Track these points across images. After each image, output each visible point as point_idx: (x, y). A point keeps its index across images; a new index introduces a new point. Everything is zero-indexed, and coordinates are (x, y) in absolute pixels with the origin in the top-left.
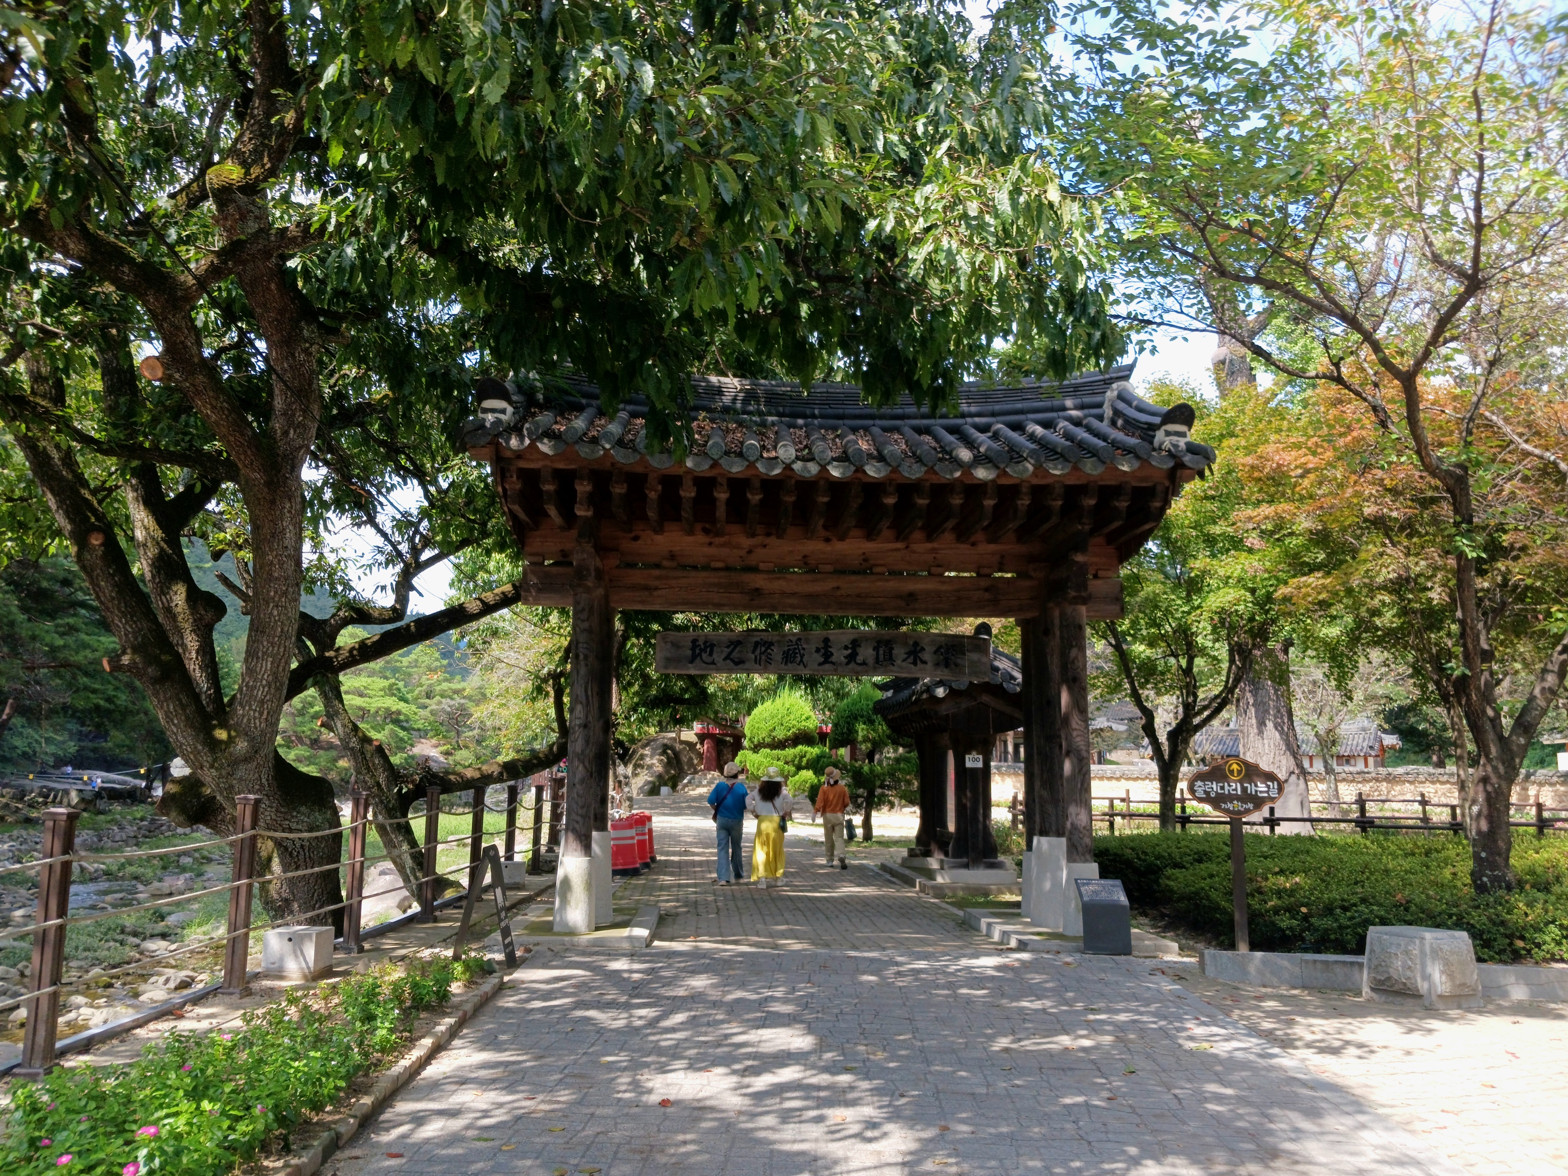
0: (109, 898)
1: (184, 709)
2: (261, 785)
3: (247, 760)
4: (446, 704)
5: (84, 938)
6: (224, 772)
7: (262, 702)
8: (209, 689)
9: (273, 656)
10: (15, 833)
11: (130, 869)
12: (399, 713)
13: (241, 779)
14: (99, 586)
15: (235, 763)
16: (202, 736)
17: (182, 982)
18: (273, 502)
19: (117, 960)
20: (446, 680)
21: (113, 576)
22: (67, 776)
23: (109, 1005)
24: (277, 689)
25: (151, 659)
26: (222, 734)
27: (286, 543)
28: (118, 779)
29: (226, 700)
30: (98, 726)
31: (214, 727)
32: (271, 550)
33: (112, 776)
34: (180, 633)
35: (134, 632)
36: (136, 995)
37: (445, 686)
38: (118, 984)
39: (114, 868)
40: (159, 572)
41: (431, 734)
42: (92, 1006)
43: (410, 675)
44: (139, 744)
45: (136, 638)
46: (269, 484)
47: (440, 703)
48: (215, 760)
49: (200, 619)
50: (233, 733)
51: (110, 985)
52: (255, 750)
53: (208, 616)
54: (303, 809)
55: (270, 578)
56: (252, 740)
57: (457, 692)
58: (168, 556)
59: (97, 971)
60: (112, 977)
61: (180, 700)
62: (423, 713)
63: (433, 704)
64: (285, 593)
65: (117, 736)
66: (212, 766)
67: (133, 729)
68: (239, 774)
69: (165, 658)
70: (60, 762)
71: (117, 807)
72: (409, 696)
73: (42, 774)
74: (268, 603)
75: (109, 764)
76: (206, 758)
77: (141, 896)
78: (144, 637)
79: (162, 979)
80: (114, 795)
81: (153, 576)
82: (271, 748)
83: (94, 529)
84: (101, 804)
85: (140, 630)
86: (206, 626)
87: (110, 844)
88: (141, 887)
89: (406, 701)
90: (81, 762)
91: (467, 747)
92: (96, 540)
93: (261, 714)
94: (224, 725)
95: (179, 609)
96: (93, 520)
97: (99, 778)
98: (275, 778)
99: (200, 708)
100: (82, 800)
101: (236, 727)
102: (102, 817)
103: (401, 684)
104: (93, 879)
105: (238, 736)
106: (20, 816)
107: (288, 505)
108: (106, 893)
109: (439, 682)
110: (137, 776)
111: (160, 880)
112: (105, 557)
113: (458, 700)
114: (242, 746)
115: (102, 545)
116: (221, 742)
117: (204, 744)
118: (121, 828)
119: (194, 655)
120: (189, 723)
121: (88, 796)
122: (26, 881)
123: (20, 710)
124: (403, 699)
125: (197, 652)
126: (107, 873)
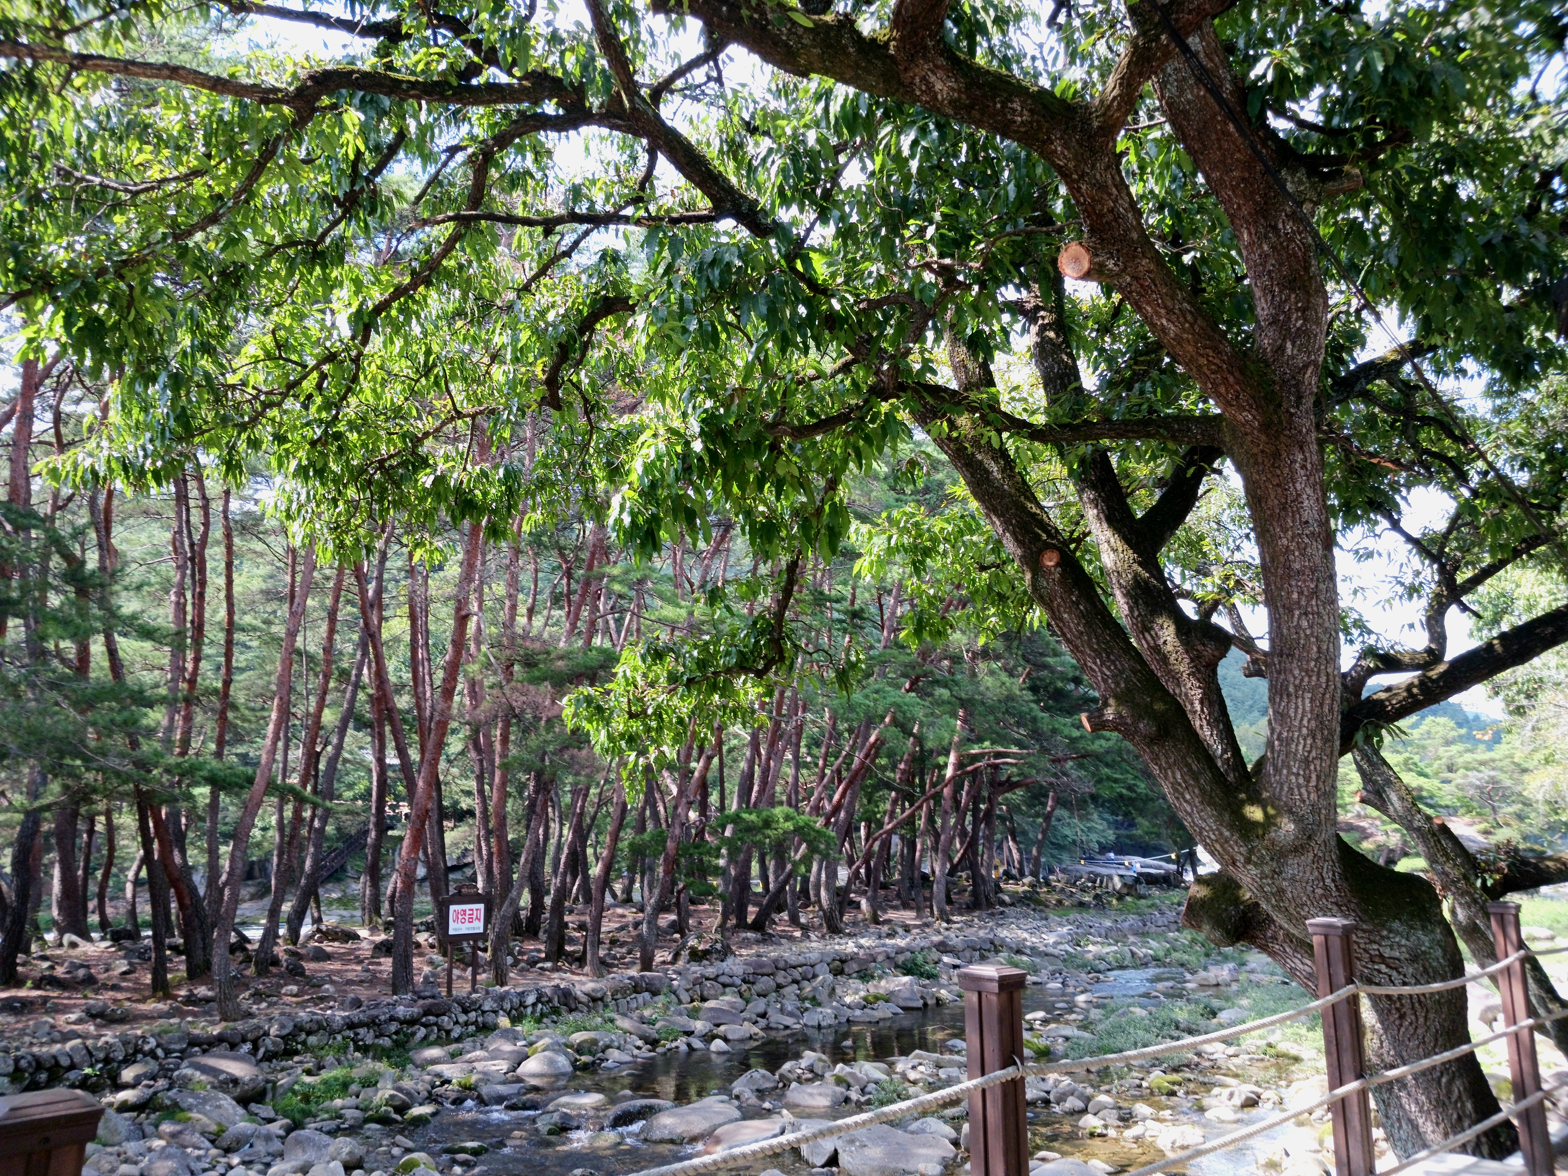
0: (1160, 986)
1: (1196, 780)
2: (1325, 888)
3: (1298, 849)
4: (1474, 777)
5: (1141, 1033)
6: (1267, 869)
7: (1306, 762)
8: (1224, 751)
9: (1312, 690)
10: (1071, 917)
11: (1176, 955)
12: (1421, 789)
13: (1293, 879)
14: (1061, 619)
15: (1280, 854)
16: (1227, 817)
17: (1248, 1099)
18: (1276, 455)
19: (1176, 1062)
20: (1468, 751)
21: (1077, 604)
22: (1109, 861)
23: (1175, 1122)
24: (1326, 740)
25: (1141, 711)
26: (1255, 813)
27: (1305, 516)
28: (1155, 865)
29: (1249, 767)
30: (1126, 814)
31: (1242, 803)
32: (1285, 530)
33: (1148, 861)
34: (1177, 679)
35: (1114, 676)
36: (1202, 1109)
37: (1468, 757)
38: (1181, 1093)
39: (1161, 954)
40: (1136, 603)
41: (1462, 811)
42: (1157, 1120)
43: (1424, 747)
44: (1163, 831)
45: (1117, 684)
46: (1265, 427)
47: (1465, 776)
48: (1251, 851)
49: (1198, 657)
50: (1271, 811)
51: (1173, 1094)
52: (1307, 835)
53: (1209, 650)
54: (1396, 925)
55: (1289, 573)
56: (1299, 820)
57: (1483, 763)
58: (1146, 582)
59: (1157, 1073)
60: (1174, 1083)
61: (1188, 765)
62: (1447, 787)
63: (1458, 778)
64: (1315, 593)
65: (1143, 824)
66: (1248, 861)
67: (1155, 815)
68: (1289, 871)
69: (1159, 706)
70: (1104, 849)
71: (1155, 892)
72: (1428, 771)
73: (1090, 859)
74: (1291, 611)
75: (1145, 851)
76: (1239, 851)
77: (1189, 985)
78: (1126, 681)
79: (1226, 1092)
80: (1151, 880)
81: (1131, 609)
82: (1331, 831)
83: (1047, 546)
84: (1142, 889)
85: (1121, 672)
86: (1207, 666)
87: (1153, 929)
88: (1188, 976)
89: (1426, 776)
90: (1122, 849)
91: (1508, 825)
92: (1050, 561)
93: (1308, 780)
94: (1256, 799)
95: (1169, 648)
96: (1044, 536)
97: (1137, 864)
98: (1344, 876)
99: (1219, 777)
100: (1125, 885)
101: (1273, 801)
102: (1143, 902)
103: (1416, 758)
104: (1145, 965)
105: (1279, 814)
106: (1074, 900)
107: (1299, 458)
108: (1158, 979)
109: (1460, 754)
110: (1169, 860)
111: (1205, 969)
112: (1062, 582)
113: (1487, 773)
114: (1287, 827)
115: (1057, 565)
116: (1255, 824)
117: (1231, 827)
118: (1162, 913)
119: (1198, 707)
120: (1207, 799)
121: (1129, 882)
122: (1084, 966)
123: (1061, 802)
124: (1422, 774)
125: (1202, 702)
126: (1156, 959)
